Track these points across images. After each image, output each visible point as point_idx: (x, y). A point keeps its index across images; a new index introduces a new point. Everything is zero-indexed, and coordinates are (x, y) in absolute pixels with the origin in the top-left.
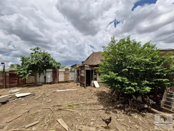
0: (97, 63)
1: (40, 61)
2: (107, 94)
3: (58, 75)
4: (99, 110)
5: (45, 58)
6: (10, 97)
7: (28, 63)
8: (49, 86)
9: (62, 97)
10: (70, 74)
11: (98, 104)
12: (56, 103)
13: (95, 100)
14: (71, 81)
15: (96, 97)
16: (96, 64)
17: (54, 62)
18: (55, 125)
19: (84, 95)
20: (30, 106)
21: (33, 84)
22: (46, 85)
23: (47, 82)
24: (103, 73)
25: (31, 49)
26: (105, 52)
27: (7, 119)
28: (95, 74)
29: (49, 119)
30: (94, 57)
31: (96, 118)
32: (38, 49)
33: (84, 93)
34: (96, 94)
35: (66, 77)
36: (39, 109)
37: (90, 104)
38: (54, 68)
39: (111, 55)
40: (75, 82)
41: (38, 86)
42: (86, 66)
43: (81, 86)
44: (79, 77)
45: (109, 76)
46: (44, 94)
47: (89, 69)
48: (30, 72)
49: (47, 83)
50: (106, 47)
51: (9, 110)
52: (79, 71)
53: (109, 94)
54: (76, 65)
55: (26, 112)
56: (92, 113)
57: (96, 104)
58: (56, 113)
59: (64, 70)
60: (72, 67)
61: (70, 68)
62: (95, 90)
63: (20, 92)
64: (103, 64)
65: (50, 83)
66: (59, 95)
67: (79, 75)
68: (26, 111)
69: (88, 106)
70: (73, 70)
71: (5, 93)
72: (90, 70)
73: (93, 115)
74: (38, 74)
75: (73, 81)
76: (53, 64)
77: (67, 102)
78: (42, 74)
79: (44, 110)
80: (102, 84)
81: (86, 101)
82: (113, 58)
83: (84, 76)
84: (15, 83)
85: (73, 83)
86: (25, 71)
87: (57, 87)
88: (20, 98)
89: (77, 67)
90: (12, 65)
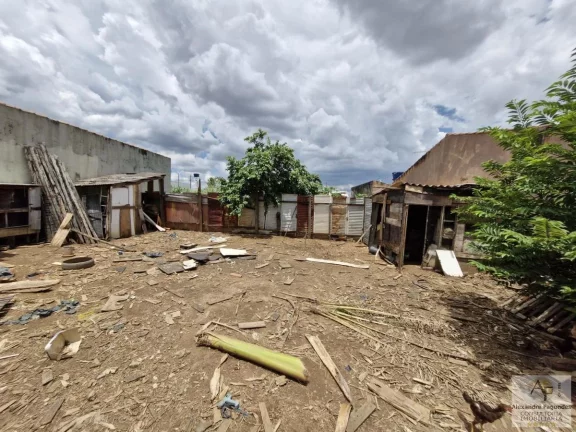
0: (463, 180)
1: (268, 170)
2: (500, 311)
3: (312, 214)
4: (451, 360)
5: (279, 162)
6: (212, 251)
7: (244, 175)
8: (288, 241)
9: (322, 280)
10: (347, 215)
11: (452, 338)
12: (304, 291)
13: (440, 318)
14: (349, 236)
15: (444, 311)
16: (459, 185)
17: (303, 172)
18: (302, 348)
19: (393, 291)
20: (246, 283)
21: (252, 231)
22: (281, 238)
23: (282, 230)
25: (247, 139)
26: (518, 128)
27: (208, 298)
28: (446, 225)
29: (287, 326)
30: (453, 154)
31: (435, 381)
32: (261, 136)
33: (394, 283)
34: (442, 299)
35: (334, 223)
36: (266, 295)
37: (416, 328)
38: (301, 192)
39: (554, 140)
40: (362, 241)
41: (262, 238)
42: (412, 189)
43: (382, 258)
44: (380, 227)
45: (528, 241)
46: (276, 260)
47: (421, 201)
48: (247, 200)
49: (283, 234)
51: (211, 280)
52: (381, 205)
53: (509, 313)
54: (369, 185)
55: (239, 294)
56: (418, 359)
57: (439, 333)
58: (303, 317)
59: (331, 202)
60: (358, 190)
61: (347, 195)
62: (441, 282)
63: (229, 245)
64: (496, 183)
65: (291, 235)
66: (312, 272)
67: (378, 222)
68: (240, 291)
69: (405, 330)
70: (360, 201)
71: (203, 242)
72: (425, 207)
73: (424, 365)
74: (262, 204)
75: (355, 238)
76: (300, 181)
77: (333, 296)
78: (271, 206)
79: (276, 300)
80: (481, 266)
81: (400, 311)
82: (567, 156)
83: (397, 228)
84: (219, 222)
85: (357, 244)
86: (237, 197)
87: (307, 249)
88: (228, 259)
89: (376, 191)
90: (211, 180)
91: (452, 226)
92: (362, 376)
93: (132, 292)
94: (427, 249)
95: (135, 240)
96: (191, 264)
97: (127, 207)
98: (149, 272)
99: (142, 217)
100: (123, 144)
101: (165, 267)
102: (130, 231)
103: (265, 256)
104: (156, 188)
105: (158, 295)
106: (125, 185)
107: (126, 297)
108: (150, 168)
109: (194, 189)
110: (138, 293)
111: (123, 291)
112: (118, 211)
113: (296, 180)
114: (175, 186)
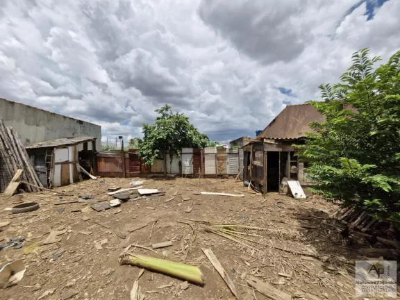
0: (300, 134)
1: (171, 132)
2: (330, 219)
3: (204, 161)
4: (303, 257)
5: (179, 127)
6: (132, 192)
7: (154, 136)
8: (188, 181)
9: (212, 207)
10: (228, 160)
11: (302, 241)
12: (200, 216)
13: (293, 227)
14: (230, 175)
15: (296, 223)
16: (297, 138)
17: (196, 133)
18: (199, 259)
19: (261, 211)
20: (158, 214)
21: (162, 175)
22: (183, 179)
23: (183, 173)
24: (318, 160)
25: (157, 111)
26: (327, 101)
27: (129, 227)
28: (292, 164)
29: (188, 243)
30: (292, 118)
31: (293, 274)
32: (167, 109)
33: (261, 206)
34: (294, 214)
35: (219, 167)
36: (173, 221)
37: (278, 236)
38: (195, 146)
39: (349, 108)
40: (239, 178)
41: (169, 179)
42: (268, 141)
43: (253, 188)
44: (250, 168)
45: (340, 172)
46: (179, 195)
47: (274, 149)
48: (157, 153)
49: (184, 176)
50: (332, 85)
51: (131, 213)
52: (249, 153)
53: (337, 221)
54: (241, 140)
55: (152, 222)
56: (281, 258)
57: (294, 239)
58: (199, 235)
59: (216, 152)
60: (234, 143)
61: (227, 147)
62: (292, 203)
63: (145, 186)
64: (319, 136)
65: (189, 176)
66: (205, 202)
67: (249, 164)
68: (153, 220)
69: (271, 238)
70: (235, 151)
71: (126, 185)
72: (277, 153)
73: (285, 263)
74: (168, 156)
75: (234, 176)
76: (194, 139)
77: (221, 218)
78: (174, 157)
79: (179, 224)
80: (315, 191)
81: (267, 225)
82: (356, 117)
83: (261, 167)
84: (137, 170)
85: (235, 180)
86: (150, 151)
87: (201, 186)
88: (144, 197)
89: (246, 143)
90: (132, 140)
91: (296, 164)
92: (243, 276)
93: (69, 227)
94: (281, 180)
95: (73, 187)
96: (116, 202)
97: (67, 162)
98: (83, 210)
99: (79, 170)
100: (65, 117)
101: (95, 206)
102: (69, 180)
103: (171, 193)
104: (90, 148)
105: (90, 228)
106: (66, 146)
107: (64, 231)
108: (84, 133)
109: (119, 147)
110: (74, 227)
111: (62, 227)
112: (60, 166)
113: (191, 138)
114: (104, 145)
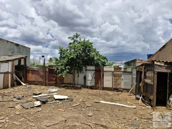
1: (80, 53)
3: (103, 77)
5: (85, 49)
6: (49, 96)
8: (90, 91)
9: (109, 114)
10: (123, 77)
12: (99, 120)
14: (124, 89)
20: (67, 115)
21: (71, 85)
22: (86, 90)
23: (87, 85)
25: (69, 38)
27: (46, 123)
32: (77, 37)
35: (115, 82)
36: (78, 122)
38: (97, 65)
40: (132, 92)
41: (76, 89)
42: (159, 64)
43: (143, 102)
44: (141, 85)
46: (83, 102)
47: (164, 70)
48: (68, 68)
49: (87, 87)
51: (48, 112)
52: (141, 72)
54: (134, 61)
55: (63, 121)
59: (113, 70)
60: (128, 64)
63: (58, 93)
65: (91, 88)
66: (103, 109)
67: (140, 81)
70: (129, 70)
71: (45, 91)
72: (166, 73)
74: (76, 72)
75: (128, 90)
77: (116, 124)
79: (83, 125)
83: (151, 85)
84: (53, 81)
85: (129, 94)
86: (63, 67)
87: (100, 96)
88: (57, 101)
89: (138, 64)
90: (51, 58)
93: (7, 118)
94: (169, 97)
95: (11, 90)
96: (38, 103)
97: (8, 73)
98: (16, 107)
99: (15, 79)
100: (8, 41)
101: (25, 105)
102: (8, 85)
103: (77, 100)
104: (22, 63)
105: (20, 120)
106: (7, 61)
107: (4, 121)
108: (19, 53)
109: (42, 63)
110: (10, 119)
112: (3, 74)
113: (93, 58)
114: (32, 62)
